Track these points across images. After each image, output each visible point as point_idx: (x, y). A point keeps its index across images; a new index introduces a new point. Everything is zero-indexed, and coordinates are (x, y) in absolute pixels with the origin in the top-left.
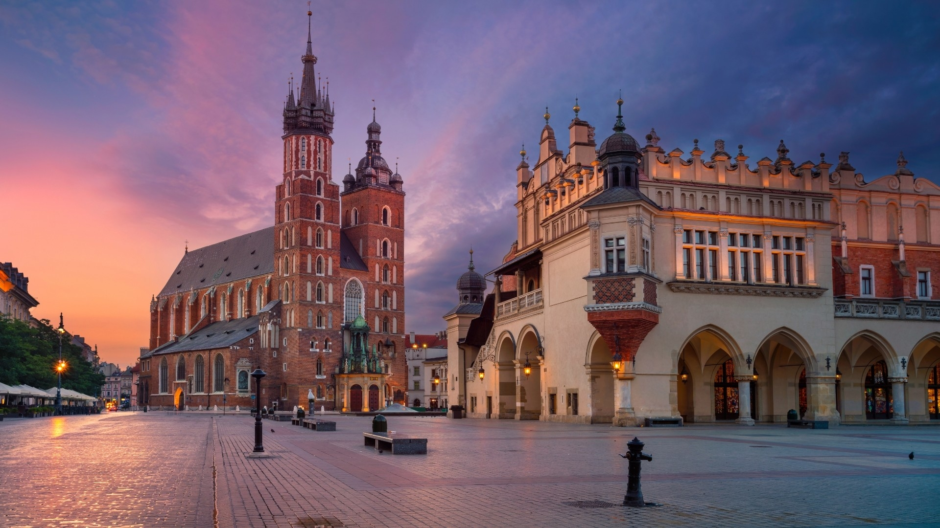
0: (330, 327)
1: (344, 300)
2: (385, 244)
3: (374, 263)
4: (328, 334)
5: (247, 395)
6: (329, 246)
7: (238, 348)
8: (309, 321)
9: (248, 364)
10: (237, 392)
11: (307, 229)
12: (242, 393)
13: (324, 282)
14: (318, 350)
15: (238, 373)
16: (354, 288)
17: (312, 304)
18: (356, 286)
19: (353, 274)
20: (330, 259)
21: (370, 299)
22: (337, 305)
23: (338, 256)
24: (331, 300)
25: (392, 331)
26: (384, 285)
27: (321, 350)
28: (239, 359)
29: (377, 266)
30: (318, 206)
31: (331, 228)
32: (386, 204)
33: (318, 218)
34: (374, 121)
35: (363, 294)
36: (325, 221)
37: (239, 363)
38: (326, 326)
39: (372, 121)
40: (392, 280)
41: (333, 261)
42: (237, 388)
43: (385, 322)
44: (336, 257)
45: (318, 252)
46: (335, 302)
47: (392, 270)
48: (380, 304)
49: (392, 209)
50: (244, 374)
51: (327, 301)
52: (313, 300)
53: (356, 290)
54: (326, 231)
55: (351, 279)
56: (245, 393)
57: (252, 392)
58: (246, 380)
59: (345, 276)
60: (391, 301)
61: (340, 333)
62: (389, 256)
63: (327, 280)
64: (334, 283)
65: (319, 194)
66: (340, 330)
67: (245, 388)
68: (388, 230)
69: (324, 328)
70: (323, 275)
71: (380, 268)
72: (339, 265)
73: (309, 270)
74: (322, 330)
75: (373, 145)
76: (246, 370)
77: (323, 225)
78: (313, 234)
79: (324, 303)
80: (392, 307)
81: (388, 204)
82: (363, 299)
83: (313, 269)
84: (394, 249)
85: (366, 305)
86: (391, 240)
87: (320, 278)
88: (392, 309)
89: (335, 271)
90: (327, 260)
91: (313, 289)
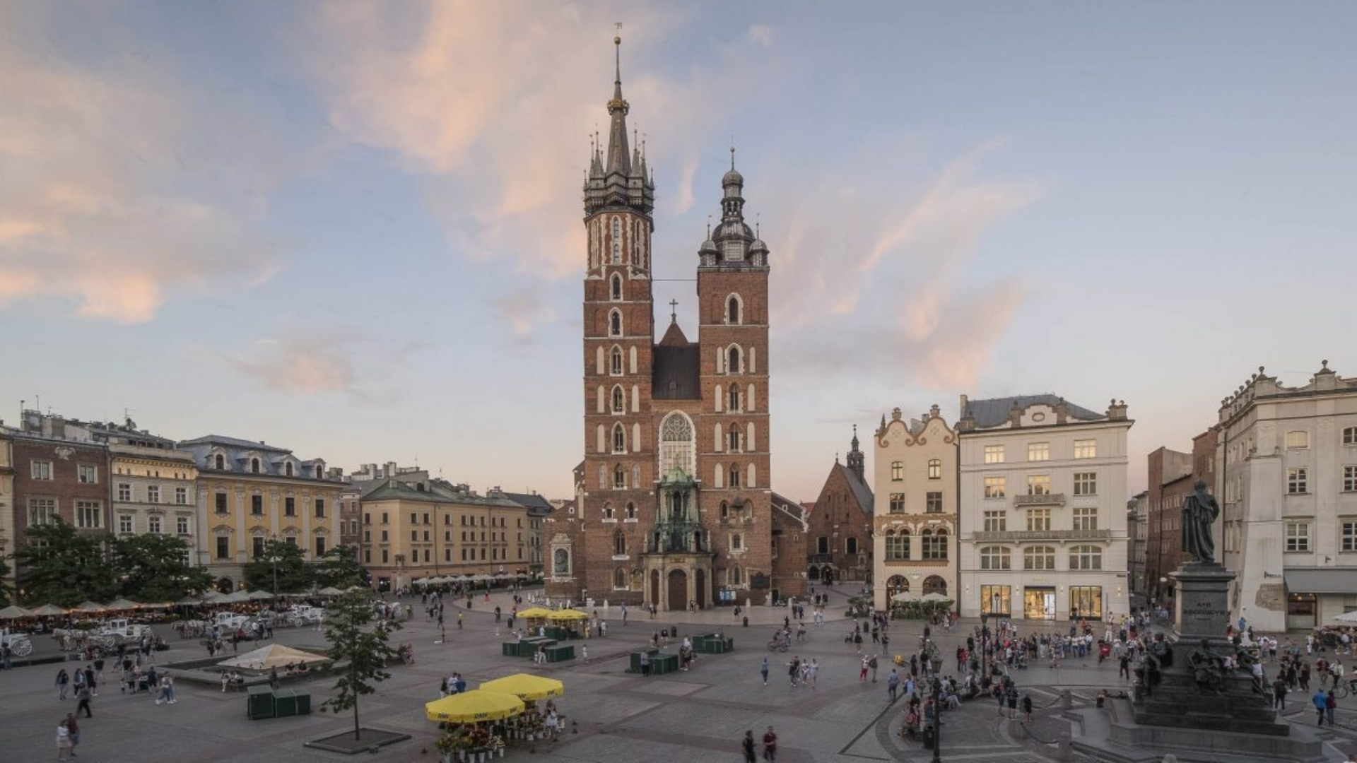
0: (636, 486)
1: (660, 446)
2: (734, 353)
3: (712, 385)
4: (631, 496)
5: (567, 580)
6: (634, 370)
7: (553, 520)
8: (602, 481)
9: (567, 540)
10: (553, 577)
11: (596, 352)
12: (559, 578)
13: (624, 423)
14: (615, 521)
15: (553, 552)
16: (677, 427)
17: (606, 457)
18: (681, 423)
19: (675, 406)
20: (635, 389)
21: (705, 441)
22: (649, 454)
23: (647, 382)
24: (637, 448)
25: (745, 484)
26: (730, 416)
27: (621, 519)
28: (554, 535)
29: (719, 389)
30: (616, 315)
31: (634, 343)
32: (732, 291)
33: (617, 332)
34: (733, 168)
35: (694, 433)
36: (625, 334)
37: (555, 540)
38: (628, 486)
39: (730, 169)
40: (745, 407)
41: (641, 391)
42: (553, 572)
43: (734, 471)
44: (644, 385)
45: (614, 381)
46: (644, 450)
47: (746, 391)
48: (724, 445)
49: (743, 297)
50: (562, 553)
51: (630, 449)
52: (608, 451)
53: (681, 428)
54: (627, 349)
55: (671, 413)
56: (564, 578)
57: (573, 575)
58: (565, 561)
59: (661, 411)
60: (745, 439)
61: (652, 493)
62: (741, 370)
63: (631, 419)
64: (642, 423)
65: (618, 298)
66: (652, 488)
67: (564, 571)
68: (737, 331)
69: (625, 488)
70: (624, 413)
71: (724, 392)
72: (650, 396)
73: (601, 409)
74: (623, 491)
75: (733, 206)
76: (565, 548)
77: (621, 342)
78: (606, 357)
79: (625, 452)
80: (746, 448)
81: (736, 290)
82: (694, 440)
83: (607, 407)
84: (749, 359)
85: (698, 450)
86: (742, 345)
87: (618, 418)
88: (745, 451)
89: (644, 405)
90: (629, 391)
91: (607, 435)
